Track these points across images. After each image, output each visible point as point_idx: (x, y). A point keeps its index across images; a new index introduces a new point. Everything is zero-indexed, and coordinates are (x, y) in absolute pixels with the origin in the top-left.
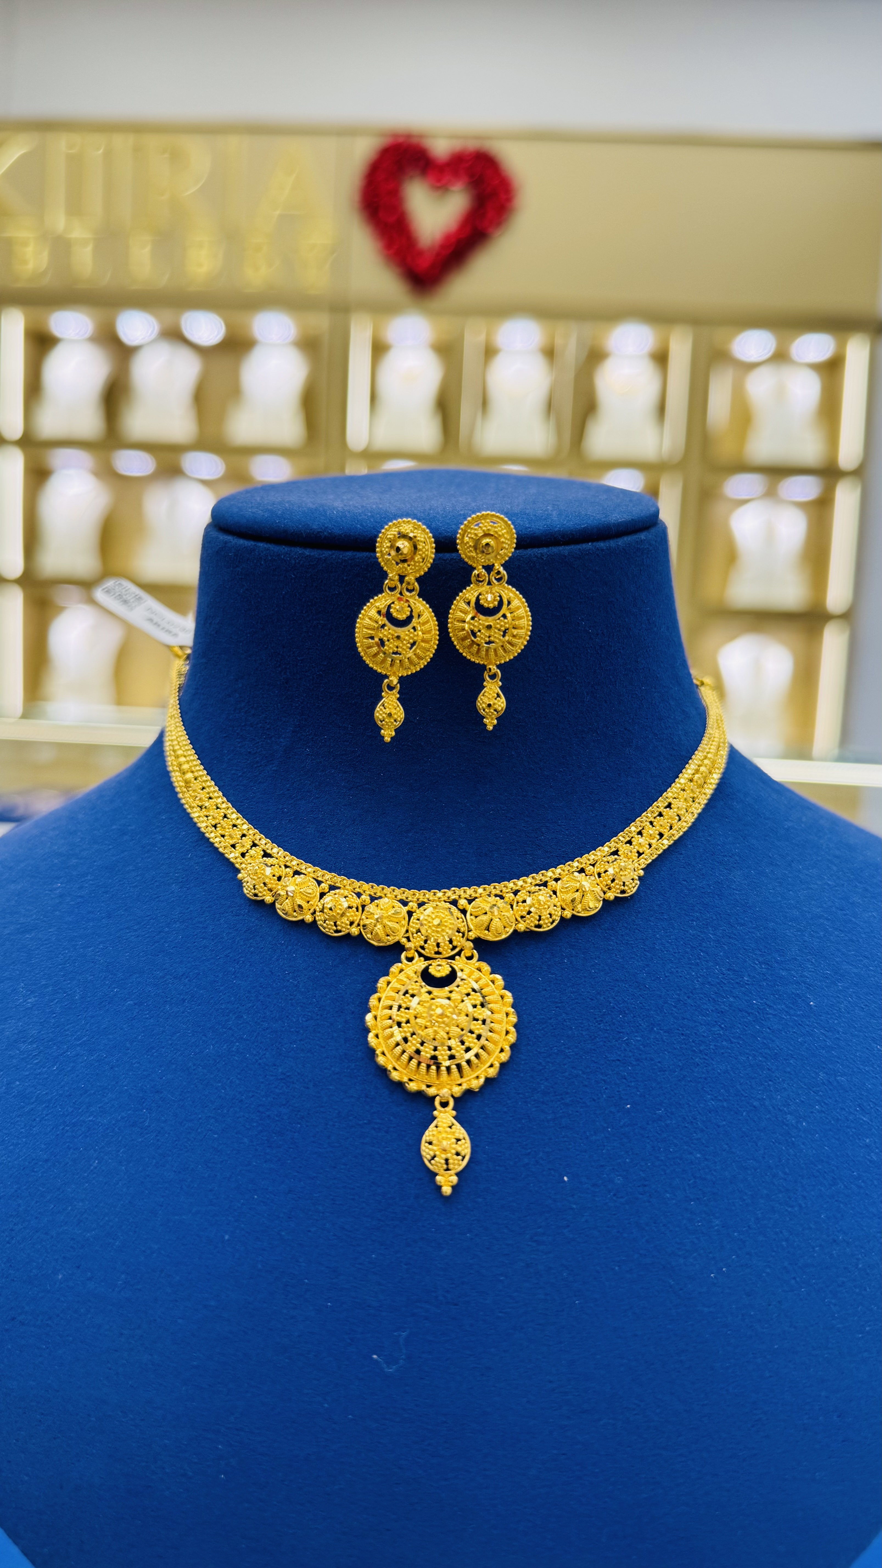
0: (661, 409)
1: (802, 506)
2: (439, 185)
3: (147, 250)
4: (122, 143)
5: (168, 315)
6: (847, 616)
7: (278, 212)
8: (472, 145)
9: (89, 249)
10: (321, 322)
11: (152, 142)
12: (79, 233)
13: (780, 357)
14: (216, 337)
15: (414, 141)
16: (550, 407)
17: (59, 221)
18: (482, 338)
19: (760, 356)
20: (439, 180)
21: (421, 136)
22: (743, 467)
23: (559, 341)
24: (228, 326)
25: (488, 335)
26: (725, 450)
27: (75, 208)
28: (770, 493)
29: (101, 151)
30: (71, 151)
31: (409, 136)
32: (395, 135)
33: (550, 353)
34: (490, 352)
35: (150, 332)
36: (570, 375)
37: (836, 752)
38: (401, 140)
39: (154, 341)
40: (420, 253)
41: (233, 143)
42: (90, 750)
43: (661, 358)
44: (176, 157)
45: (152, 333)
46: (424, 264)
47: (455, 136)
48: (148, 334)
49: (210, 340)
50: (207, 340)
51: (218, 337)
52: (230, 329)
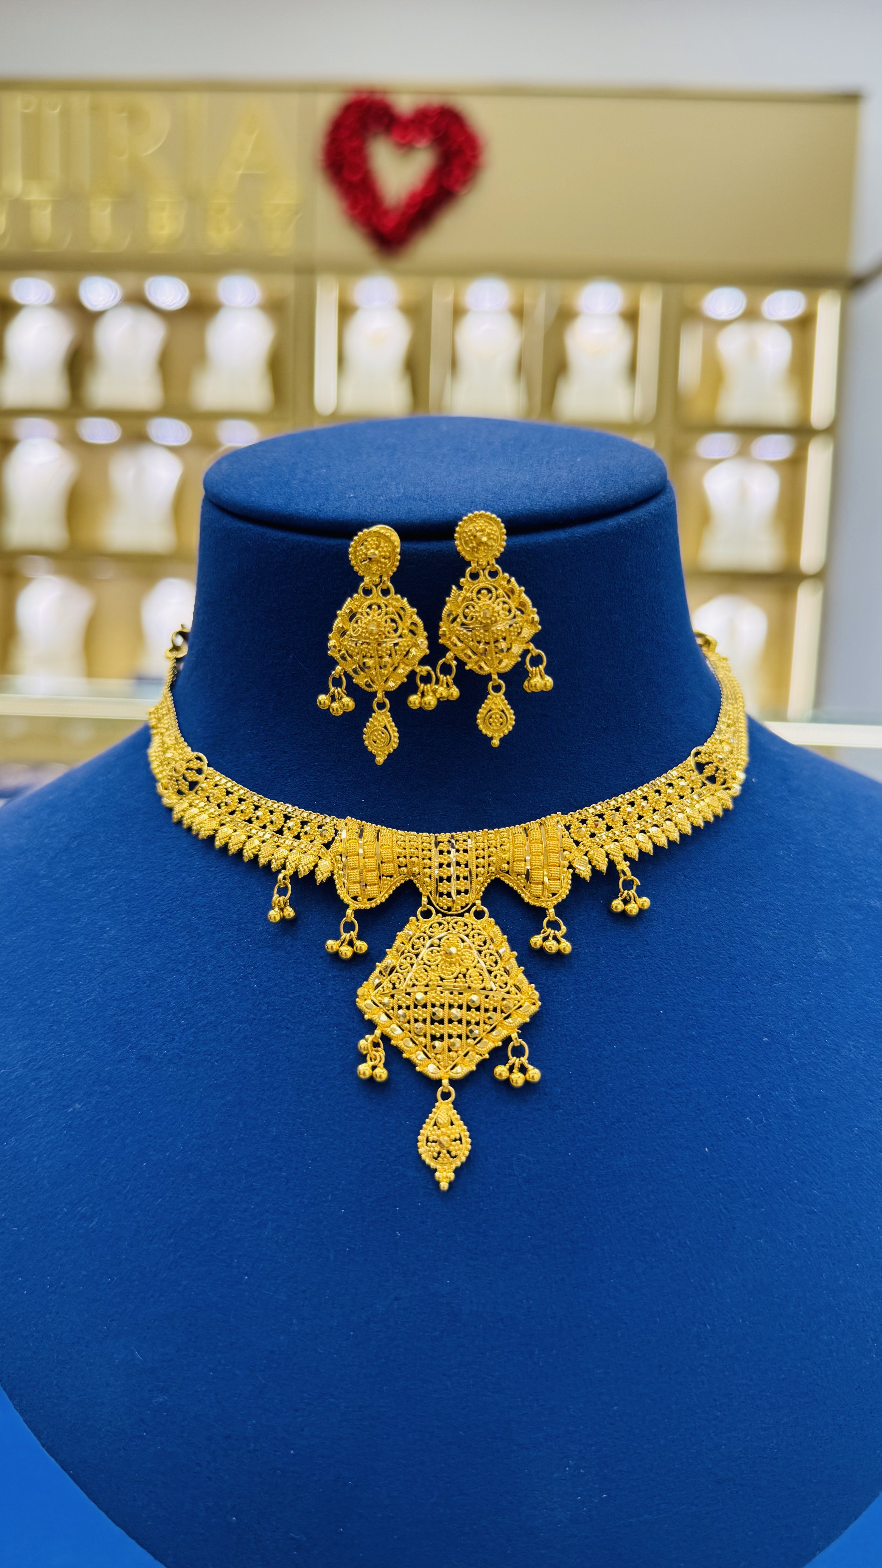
0: (632, 368)
1: (775, 465)
2: (403, 142)
3: (108, 211)
4: (80, 102)
5: (131, 279)
6: (820, 576)
7: (240, 172)
8: (436, 101)
9: (48, 211)
10: (287, 285)
11: (110, 100)
12: (36, 195)
13: (751, 315)
14: (180, 300)
15: (378, 97)
16: (520, 367)
17: (16, 183)
18: (450, 299)
19: (730, 314)
20: (403, 137)
21: (385, 92)
22: (715, 427)
23: (527, 301)
24: (192, 290)
25: (456, 296)
26: (698, 409)
27: (33, 171)
28: (743, 453)
29: (57, 111)
30: (27, 111)
31: (372, 92)
32: (359, 91)
33: (519, 313)
34: (458, 313)
35: (113, 296)
36: (539, 336)
37: (810, 713)
38: (364, 96)
39: (116, 306)
40: (386, 213)
41: (193, 101)
42: (62, 723)
43: (631, 317)
44: (134, 116)
45: (115, 298)
46: (390, 224)
47: (419, 92)
48: (111, 299)
49: (174, 304)
50: (171, 304)
51: (182, 301)
52: (194, 293)
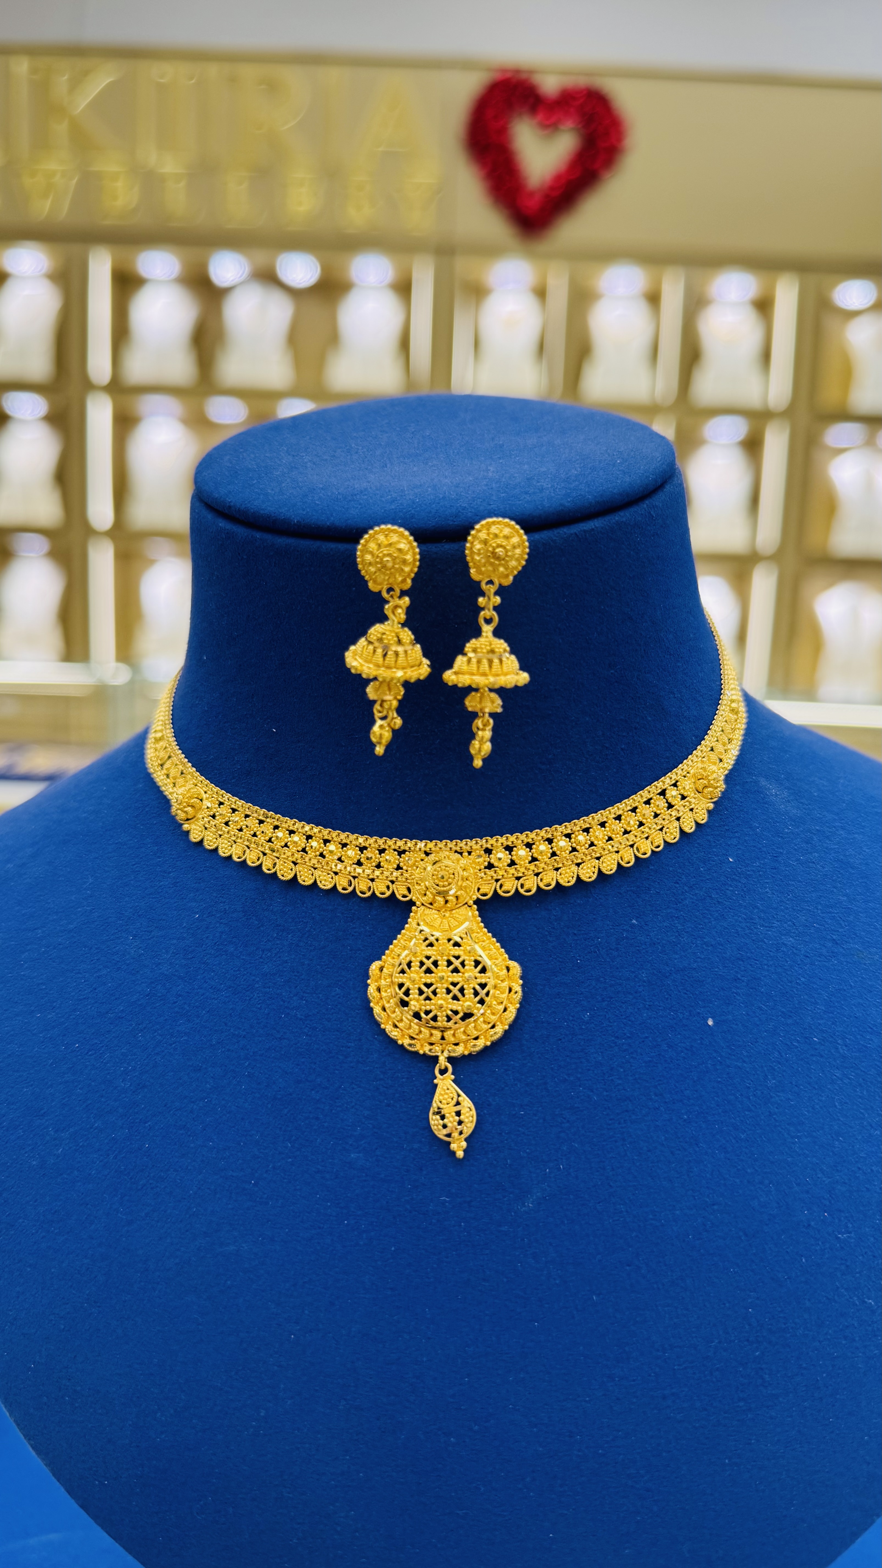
0: (766, 356)
2: (547, 122)
3: (244, 187)
4: (216, 72)
5: (261, 257)
7: (381, 149)
8: (582, 82)
9: (182, 184)
11: (249, 72)
12: (171, 167)
13: (879, 307)
14: (311, 278)
15: (524, 76)
17: (150, 155)
19: (861, 305)
20: (547, 118)
21: (531, 72)
22: (844, 415)
24: (323, 267)
26: (831, 398)
27: (167, 141)
28: (870, 443)
29: (194, 81)
30: (162, 81)
31: (517, 71)
32: (504, 71)
35: (241, 275)
38: (509, 75)
39: (245, 284)
40: (531, 194)
41: (333, 75)
44: (272, 87)
46: (532, 205)
47: (564, 73)
49: (304, 281)
50: (301, 281)
52: (326, 270)
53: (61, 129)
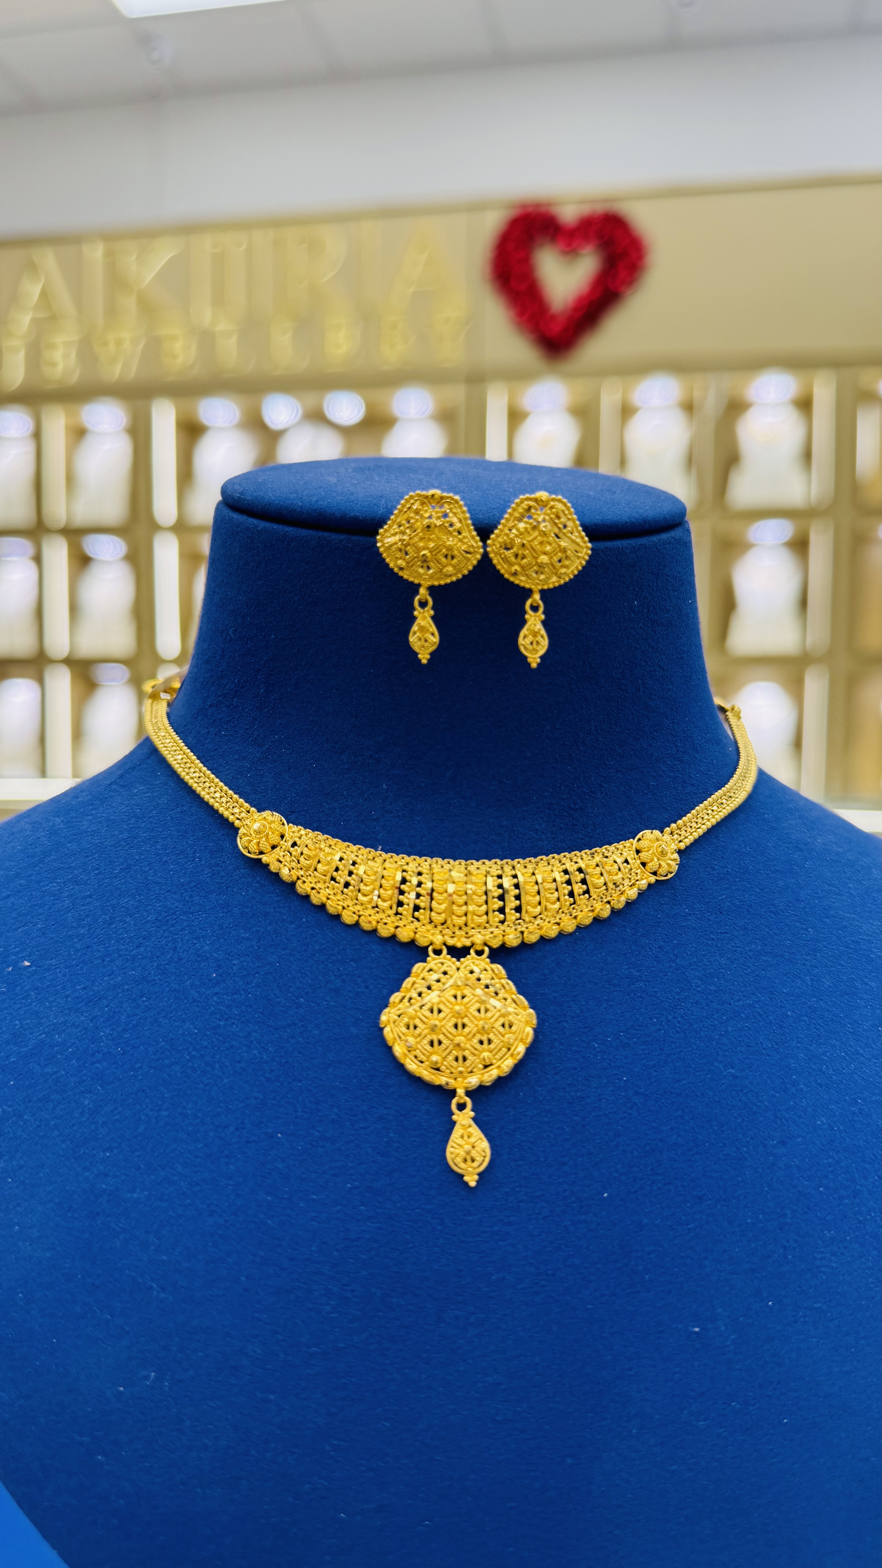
0: (807, 455)
2: (568, 249)
3: (288, 336)
4: (262, 238)
5: (311, 399)
7: (412, 290)
8: (600, 209)
9: (234, 340)
10: (457, 394)
11: (291, 234)
12: (224, 325)
15: (543, 209)
16: (690, 461)
17: (205, 315)
18: (618, 397)
20: (568, 246)
21: (549, 204)
23: (697, 394)
24: (367, 404)
25: (625, 395)
26: (878, 492)
27: (219, 300)
29: (242, 248)
30: (215, 250)
31: (538, 206)
32: (524, 206)
33: (689, 407)
34: (627, 411)
35: (294, 414)
36: (710, 429)
38: (530, 210)
39: (297, 424)
40: (553, 318)
41: (367, 229)
43: (804, 404)
44: (313, 247)
45: (296, 415)
46: (556, 328)
47: (583, 202)
48: (292, 417)
49: (351, 419)
50: (348, 419)
51: (358, 416)
52: (370, 407)
53: (129, 303)
